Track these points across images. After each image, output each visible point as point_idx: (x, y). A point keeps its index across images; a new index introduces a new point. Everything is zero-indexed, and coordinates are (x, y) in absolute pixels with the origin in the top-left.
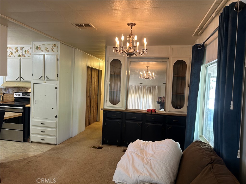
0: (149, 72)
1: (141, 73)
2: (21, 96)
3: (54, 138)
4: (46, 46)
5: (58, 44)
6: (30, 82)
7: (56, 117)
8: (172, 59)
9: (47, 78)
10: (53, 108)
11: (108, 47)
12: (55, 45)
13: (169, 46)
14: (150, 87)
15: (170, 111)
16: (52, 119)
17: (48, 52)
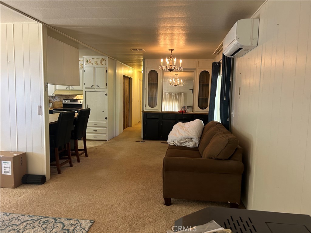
0: (178, 80)
1: (171, 81)
2: (69, 103)
3: (105, 135)
4: (95, 60)
5: (107, 59)
6: (83, 90)
7: (106, 118)
8: (198, 70)
9: (98, 86)
10: (103, 112)
11: (146, 60)
12: (103, 60)
13: (196, 60)
14: (176, 94)
15: (197, 111)
16: (103, 121)
17: (97, 65)
